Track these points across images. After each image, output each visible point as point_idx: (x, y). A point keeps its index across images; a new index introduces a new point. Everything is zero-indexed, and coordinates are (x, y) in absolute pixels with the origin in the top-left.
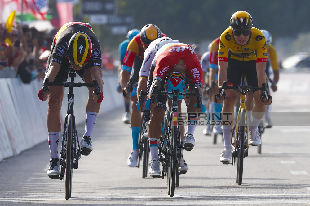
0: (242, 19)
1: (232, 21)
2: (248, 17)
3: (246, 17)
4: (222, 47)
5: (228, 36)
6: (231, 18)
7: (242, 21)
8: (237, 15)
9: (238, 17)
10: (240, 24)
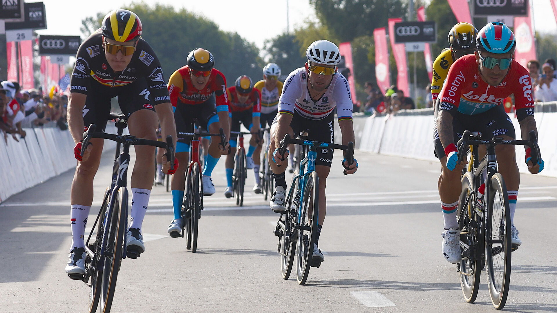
0: (464, 35)
1: (451, 38)
2: (473, 31)
3: (470, 32)
4: (437, 78)
5: (444, 63)
6: (450, 34)
7: (465, 39)
8: (457, 30)
9: (458, 33)
10: (462, 42)
